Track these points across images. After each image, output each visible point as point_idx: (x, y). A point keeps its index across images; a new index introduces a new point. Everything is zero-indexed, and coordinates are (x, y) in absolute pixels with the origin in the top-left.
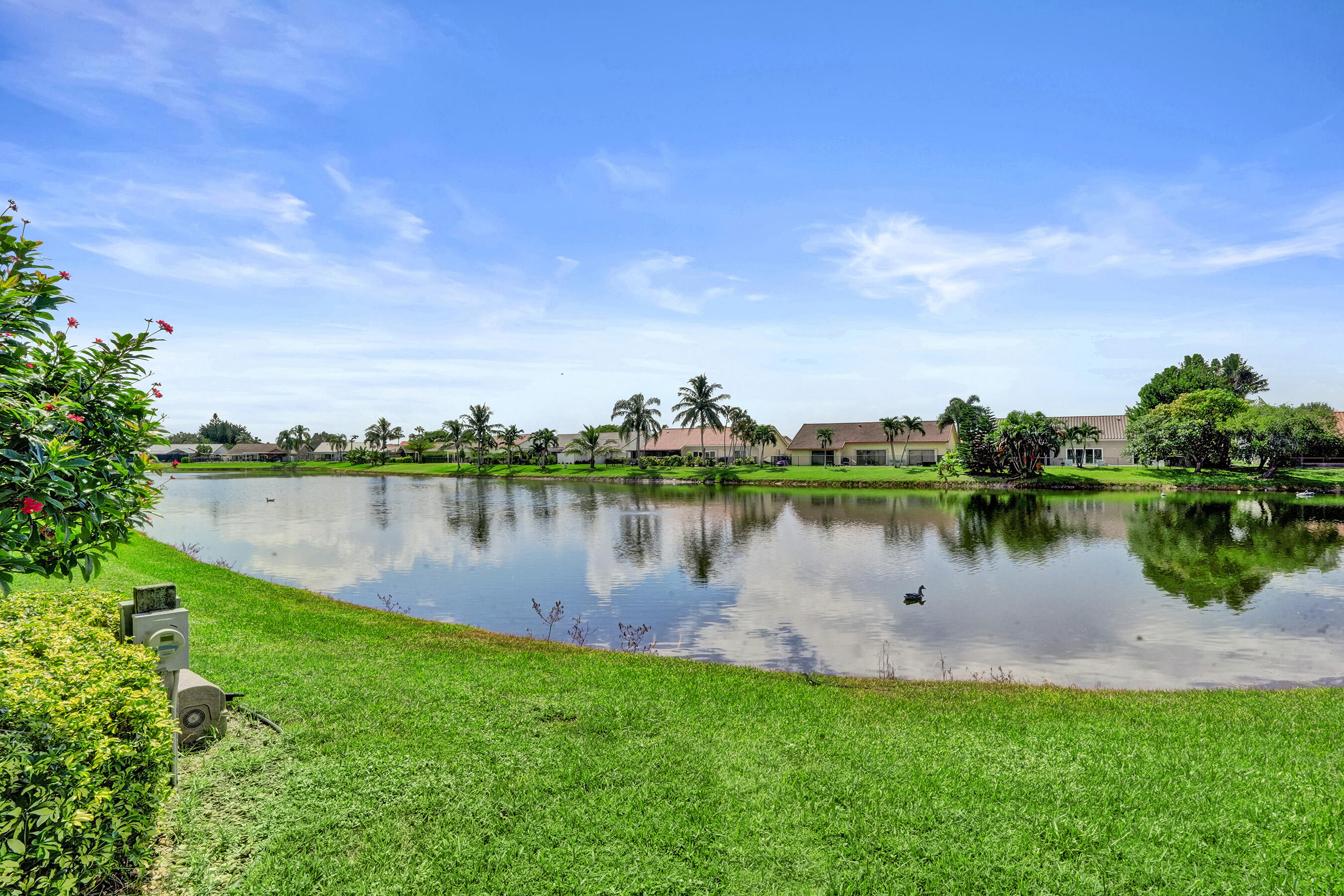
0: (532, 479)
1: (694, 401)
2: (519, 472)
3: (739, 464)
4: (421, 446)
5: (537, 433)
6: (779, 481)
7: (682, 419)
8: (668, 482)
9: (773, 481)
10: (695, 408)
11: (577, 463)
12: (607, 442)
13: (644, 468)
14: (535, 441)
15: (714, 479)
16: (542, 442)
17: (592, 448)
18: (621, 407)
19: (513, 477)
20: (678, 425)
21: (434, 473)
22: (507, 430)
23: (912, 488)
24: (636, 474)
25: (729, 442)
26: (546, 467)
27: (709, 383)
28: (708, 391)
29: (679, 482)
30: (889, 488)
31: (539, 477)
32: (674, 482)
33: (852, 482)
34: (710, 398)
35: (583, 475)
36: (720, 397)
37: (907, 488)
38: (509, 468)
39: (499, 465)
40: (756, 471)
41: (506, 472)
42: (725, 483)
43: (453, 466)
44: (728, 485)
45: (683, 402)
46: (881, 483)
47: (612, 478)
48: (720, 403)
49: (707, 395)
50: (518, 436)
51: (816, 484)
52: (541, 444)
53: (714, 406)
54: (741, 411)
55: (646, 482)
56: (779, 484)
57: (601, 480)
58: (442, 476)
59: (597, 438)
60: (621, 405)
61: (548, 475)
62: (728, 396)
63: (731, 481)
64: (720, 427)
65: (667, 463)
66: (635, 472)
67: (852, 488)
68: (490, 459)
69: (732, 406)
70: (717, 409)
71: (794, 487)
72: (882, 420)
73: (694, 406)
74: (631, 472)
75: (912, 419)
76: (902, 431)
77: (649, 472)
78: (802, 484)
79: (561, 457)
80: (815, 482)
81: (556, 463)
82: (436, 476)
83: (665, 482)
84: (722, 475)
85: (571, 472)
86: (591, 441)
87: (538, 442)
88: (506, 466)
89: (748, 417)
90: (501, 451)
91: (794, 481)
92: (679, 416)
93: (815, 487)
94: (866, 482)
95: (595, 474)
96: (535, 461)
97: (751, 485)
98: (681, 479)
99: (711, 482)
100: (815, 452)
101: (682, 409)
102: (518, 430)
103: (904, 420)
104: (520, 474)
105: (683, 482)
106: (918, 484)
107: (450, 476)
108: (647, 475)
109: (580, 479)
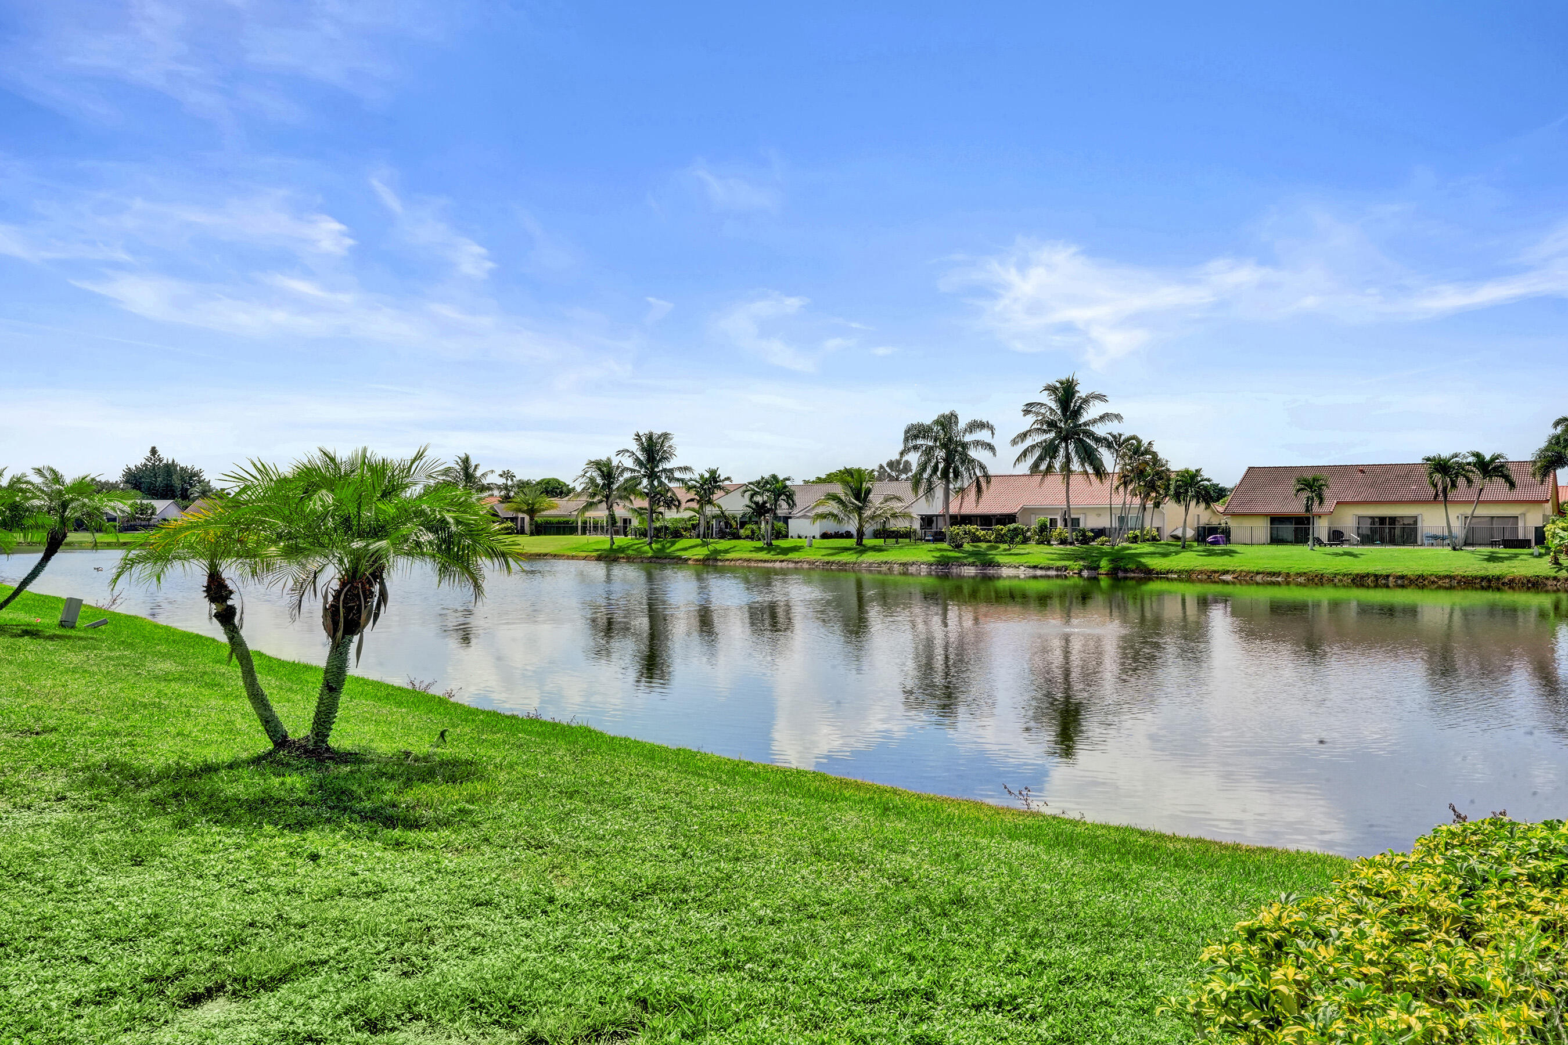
0: (753, 564)
1: (1052, 425)
2: (726, 551)
3: (1135, 539)
4: (533, 504)
5: (758, 483)
6: (1226, 572)
7: (1031, 460)
8: (1012, 572)
9: (1215, 572)
10: (1054, 439)
11: (825, 536)
12: (886, 500)
13: (959, 546)
14: (752, 496)
15: (1098, 567)
16: (765, 498)
17: (859, 510)
18: (916, 437)
19: (716, 560)
20: (1024, 468)
21: (570, 553)
22: (702, 477)
23: (1499, 589)
24: (949, 558)
25: (1118, 500)
26: (774, 542)
27: (1082, 391)
28: (1080, 407)
29: (1031, 572)
30: (1451, 588)
31: (765, 561)
32: (1022, 572)
33: (1376, 576)
34: (1082, 421)
35: (845, 557)
36: (1102, 418)
37: (1487, 588)
38: (705, 544)
39: (684, 540)
40: (1177, 553)
41: (701, 552)
42: (1121, 574)
43: (601, 541)
44: (1126, 578)
45: (1035, 426)
46: (1433, 578)
47: (904, 564)
48: (1101, 430)
49: (1077, 413)
50: (720, 488)
51: (1301, 580)
52: (765, 503)
53: (1091, 435)
54: (1139, 442)
55: (970, 571)
56: (1228, 577)
57: (884, 568)
58: (585, 558)
59: (868, 491)
60: (915, 433)
61: (781, 557)
62: (1118, 417)
63: (1133, 571)
64: (1100, 472)
65: (1000, 539)
66: (945, 553)
67: (1376, 586)
68: (667, 528)
69: (1126, 434)
70: (1098, 440)
71: (1258, 584)
72: (1428, 459)
73: (1052, 435)
74: (938, 554)
75: (1488, 458)
76: (1469, 481)
77: (972, 554)
78: (1274, 579)
79: (795, 526)
80: (1299, 575)
81: (786, 536)
82: (573, 558)
83: (1005, 572)
84: (1112, 561)
85: (824, 552)
86: (857, 498)
87: (759, 499)
88: (699, 541)
89: (1154, 455)
90: (687, 514)
91: (1258, 573)
92: (1024, 454)
93: (1300, 584)
94: (1402, 577)
95: (869, 557)
96: (749, 532)
97: (1172, 580)
98: (1035, 567)
99: (1093, 573)
100: (1276, 520)
101: (1029, 442)
102: (722, 478)
103: (1471, 459)
104: (729, 556)
105: (1039, 572)
106: (1512, 581)
107: (599, 558)
108: (971, 560)
109: (843, 566)
